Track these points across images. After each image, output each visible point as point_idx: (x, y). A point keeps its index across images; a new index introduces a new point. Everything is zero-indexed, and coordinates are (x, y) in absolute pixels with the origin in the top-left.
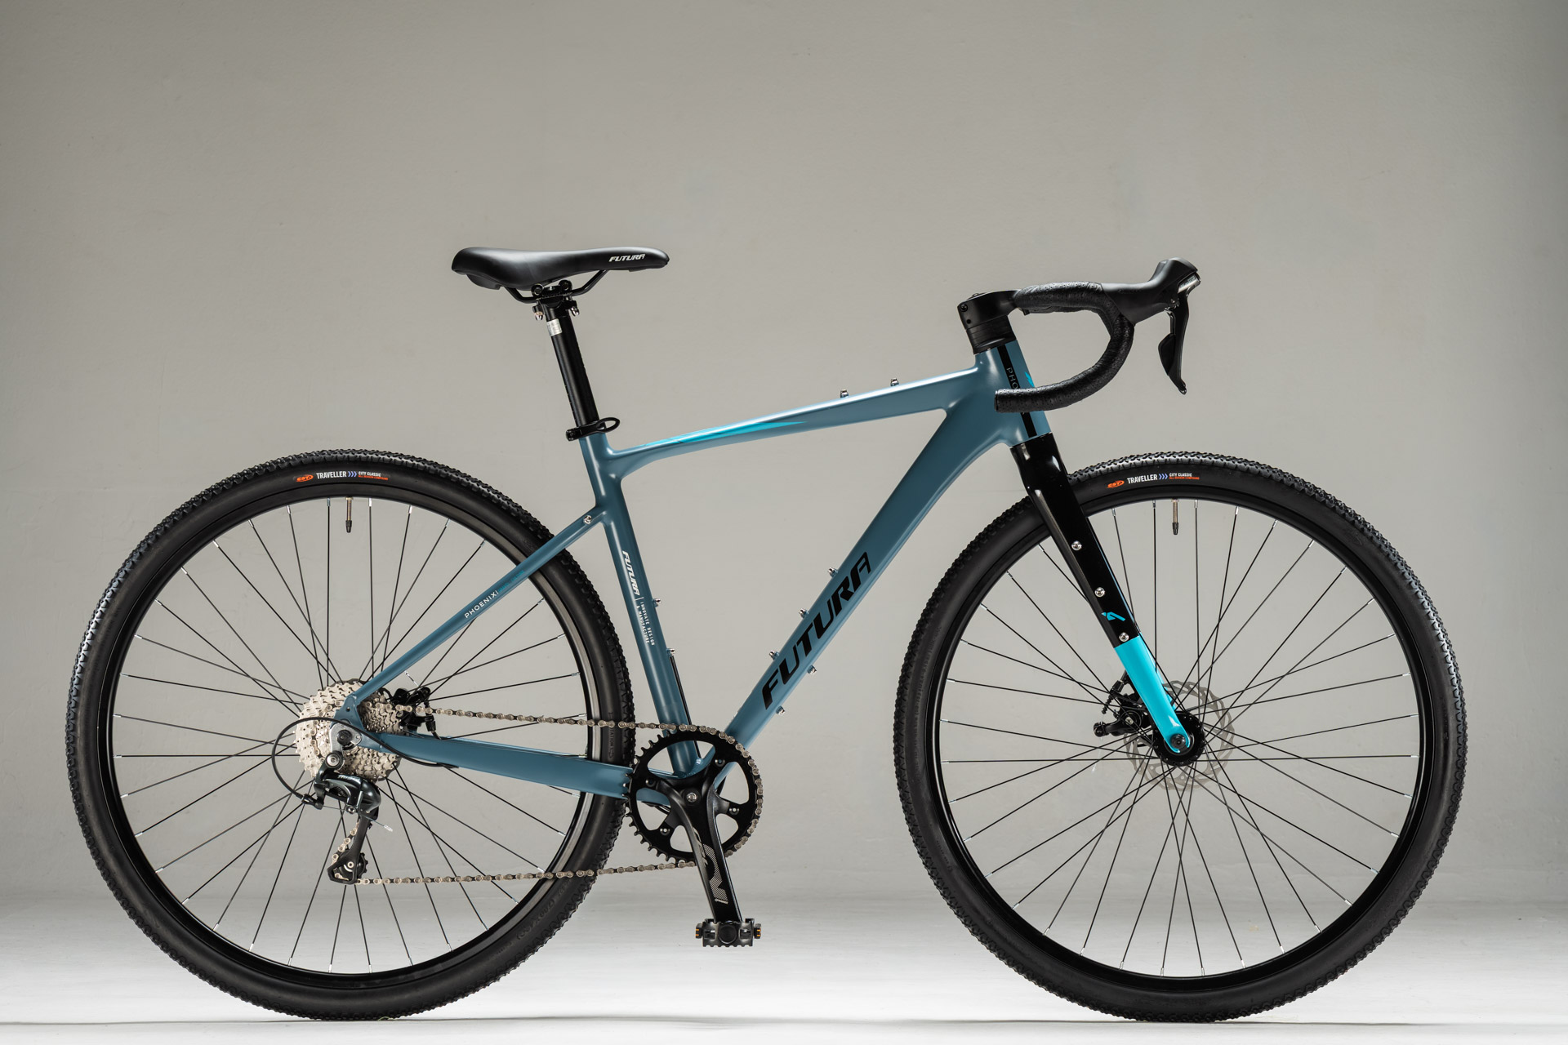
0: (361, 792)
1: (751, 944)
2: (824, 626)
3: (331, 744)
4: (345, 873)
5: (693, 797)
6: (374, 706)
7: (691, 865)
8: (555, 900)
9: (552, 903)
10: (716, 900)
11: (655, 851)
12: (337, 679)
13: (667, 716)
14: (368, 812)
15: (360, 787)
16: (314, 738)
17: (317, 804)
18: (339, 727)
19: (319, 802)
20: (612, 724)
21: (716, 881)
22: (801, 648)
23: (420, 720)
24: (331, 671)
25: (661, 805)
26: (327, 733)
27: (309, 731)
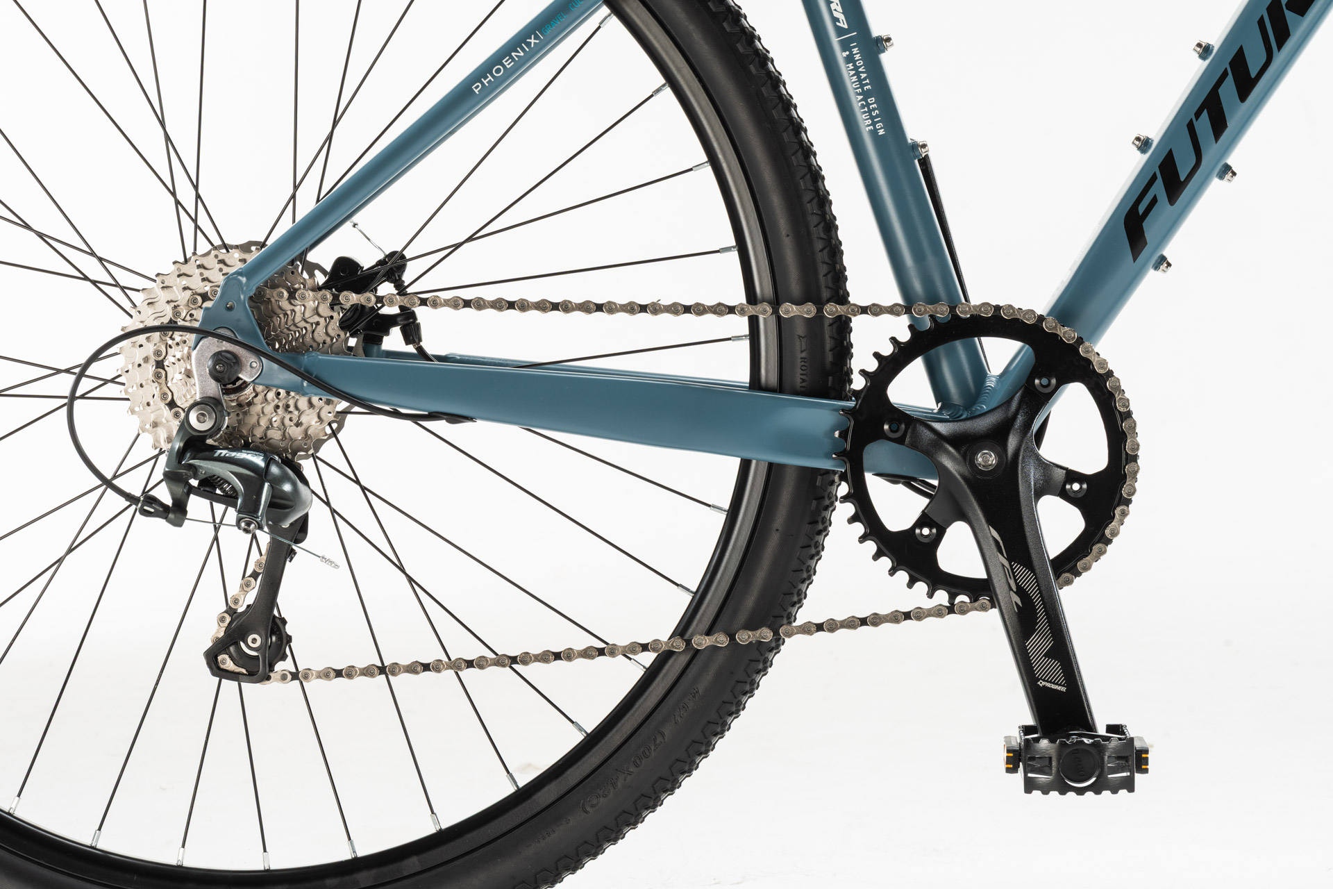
0: (266, 485)
1: (1129, 785)
2: (1253, 76)
3: (196, 379)
4: (241, 658)
5: (987, 459)
6: (292, 295)
7: (984, 609)
8: (667, 732)
9: (659, 739)
10: (1041, 683)
11: (903, 576)
12: (217, 242)
13: (917, 286)
14: (286, 525)
15: (262, 475)
16: (160, 365)
17: (171, 516)
18: (212, 345)
19: (176, 512)
20: (809, 310)
21: (1039, 644)
22: (1204, 125)
23: (386, 323)
24: (203, 221)
25: (915, 480)
26: (189, 357)
27: (149, 349)
